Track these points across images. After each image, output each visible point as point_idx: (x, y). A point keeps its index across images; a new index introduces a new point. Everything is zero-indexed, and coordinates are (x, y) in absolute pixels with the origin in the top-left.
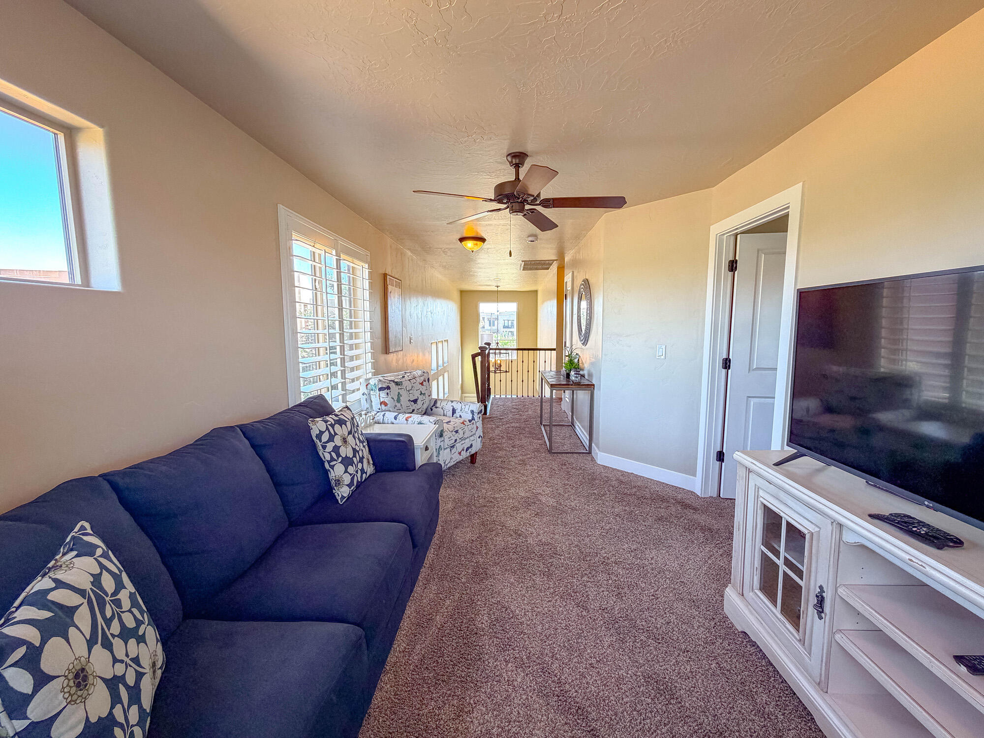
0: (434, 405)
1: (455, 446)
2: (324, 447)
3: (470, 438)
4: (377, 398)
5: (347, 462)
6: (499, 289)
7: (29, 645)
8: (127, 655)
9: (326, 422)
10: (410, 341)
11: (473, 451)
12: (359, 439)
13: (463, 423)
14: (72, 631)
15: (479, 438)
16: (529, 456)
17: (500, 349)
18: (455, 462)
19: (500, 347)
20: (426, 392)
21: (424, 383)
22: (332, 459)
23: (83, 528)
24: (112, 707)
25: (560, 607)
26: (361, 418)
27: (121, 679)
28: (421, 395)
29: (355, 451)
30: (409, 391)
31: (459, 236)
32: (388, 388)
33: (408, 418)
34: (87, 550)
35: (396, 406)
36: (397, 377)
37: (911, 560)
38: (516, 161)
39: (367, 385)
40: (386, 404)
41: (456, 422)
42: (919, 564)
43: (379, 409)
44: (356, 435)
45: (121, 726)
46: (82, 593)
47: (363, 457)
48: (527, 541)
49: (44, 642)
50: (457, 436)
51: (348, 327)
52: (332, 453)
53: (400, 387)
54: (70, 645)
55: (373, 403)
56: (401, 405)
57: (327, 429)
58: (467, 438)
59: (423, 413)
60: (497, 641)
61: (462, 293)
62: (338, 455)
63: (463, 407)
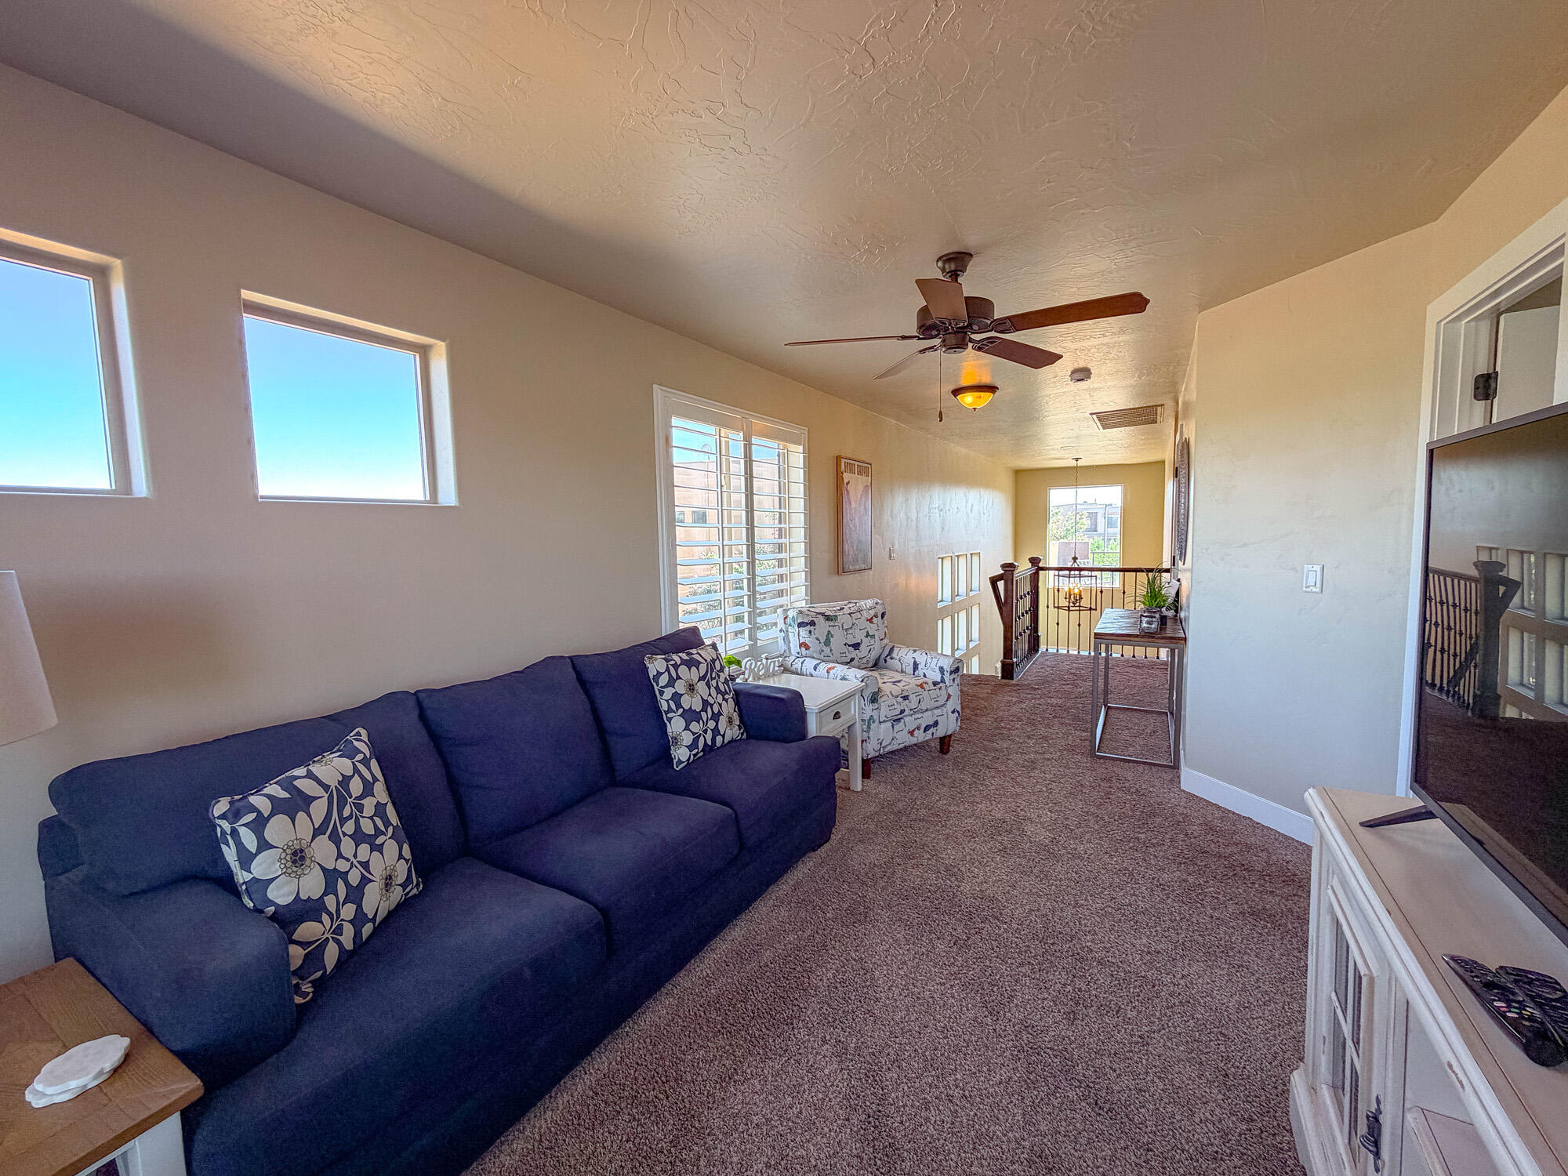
0: (889, 654)
1: (902, 721)
2: (662, 693)
3: (935, 711)
4: (797, 636)
5: (690, 716)
6: (1080, 463)
7: (259, 813)
8: (355, 856)
9: (667, 660)
10: (890, 555)
11: (940, 732)
12: (717, 688)
13: (921, 686)
14: (300, 816)
15: (953, 712)
16: (1047, 756)
17: (1080, 569)
18: (902, 746)
19: (1082, 566)
20: (876, 633)
21: (875, 619)
22: (670, 710)
23: (358, 734)
24: (325, 894)
25: (953, 997)
26: (759, 663)
27: (344, 875)
28: (867, 637)
29: (705, 703)
30: (846, 630)
31: (953, 387)
32: (812, 623)
33: (830, 669)
34: (350, 753)
35: (822, 651)
36: (831, 609)
37: (1450, 1066)
38: (950, 267)
39: (785, 618)
40: (807, 647)
41: (909, 683)
42: (1458, 1078)
43: (798, 653)
44: (714, 683)
45: (330, 914)
46: (326, 787)
47: (720, 713)
48: (959, 887)
49: (272, 815)
50: (904, 705)
51: (777, 536)
52: (670, 701)
53: (832, 623)
54: (294, 825)
55: (791, 644)
56: (831, 650)
57: (668, 669)
58: (927, 710)
59: (870, 665)
60: (827, 1010)
61: (1018, 473)
62: (679, 705)
63: (929, 660)
